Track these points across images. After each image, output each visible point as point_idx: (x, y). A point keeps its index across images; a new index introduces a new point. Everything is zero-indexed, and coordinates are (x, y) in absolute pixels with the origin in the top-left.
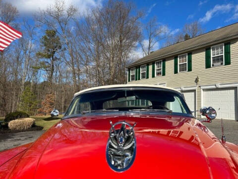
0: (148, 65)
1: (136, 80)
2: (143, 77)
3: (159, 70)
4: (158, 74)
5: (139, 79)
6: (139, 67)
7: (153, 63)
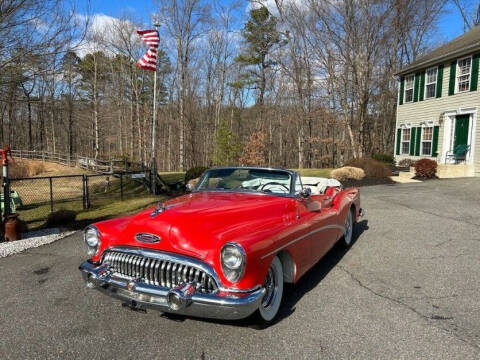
0: (441, 66)
1: (416, 100)
2: (431, 95)
3: (464, 77)
4: (463, 87)
5: (422, 99)
6: (424, 73)
7: (453, 63)
